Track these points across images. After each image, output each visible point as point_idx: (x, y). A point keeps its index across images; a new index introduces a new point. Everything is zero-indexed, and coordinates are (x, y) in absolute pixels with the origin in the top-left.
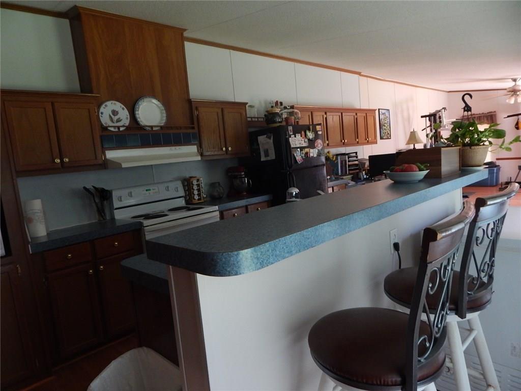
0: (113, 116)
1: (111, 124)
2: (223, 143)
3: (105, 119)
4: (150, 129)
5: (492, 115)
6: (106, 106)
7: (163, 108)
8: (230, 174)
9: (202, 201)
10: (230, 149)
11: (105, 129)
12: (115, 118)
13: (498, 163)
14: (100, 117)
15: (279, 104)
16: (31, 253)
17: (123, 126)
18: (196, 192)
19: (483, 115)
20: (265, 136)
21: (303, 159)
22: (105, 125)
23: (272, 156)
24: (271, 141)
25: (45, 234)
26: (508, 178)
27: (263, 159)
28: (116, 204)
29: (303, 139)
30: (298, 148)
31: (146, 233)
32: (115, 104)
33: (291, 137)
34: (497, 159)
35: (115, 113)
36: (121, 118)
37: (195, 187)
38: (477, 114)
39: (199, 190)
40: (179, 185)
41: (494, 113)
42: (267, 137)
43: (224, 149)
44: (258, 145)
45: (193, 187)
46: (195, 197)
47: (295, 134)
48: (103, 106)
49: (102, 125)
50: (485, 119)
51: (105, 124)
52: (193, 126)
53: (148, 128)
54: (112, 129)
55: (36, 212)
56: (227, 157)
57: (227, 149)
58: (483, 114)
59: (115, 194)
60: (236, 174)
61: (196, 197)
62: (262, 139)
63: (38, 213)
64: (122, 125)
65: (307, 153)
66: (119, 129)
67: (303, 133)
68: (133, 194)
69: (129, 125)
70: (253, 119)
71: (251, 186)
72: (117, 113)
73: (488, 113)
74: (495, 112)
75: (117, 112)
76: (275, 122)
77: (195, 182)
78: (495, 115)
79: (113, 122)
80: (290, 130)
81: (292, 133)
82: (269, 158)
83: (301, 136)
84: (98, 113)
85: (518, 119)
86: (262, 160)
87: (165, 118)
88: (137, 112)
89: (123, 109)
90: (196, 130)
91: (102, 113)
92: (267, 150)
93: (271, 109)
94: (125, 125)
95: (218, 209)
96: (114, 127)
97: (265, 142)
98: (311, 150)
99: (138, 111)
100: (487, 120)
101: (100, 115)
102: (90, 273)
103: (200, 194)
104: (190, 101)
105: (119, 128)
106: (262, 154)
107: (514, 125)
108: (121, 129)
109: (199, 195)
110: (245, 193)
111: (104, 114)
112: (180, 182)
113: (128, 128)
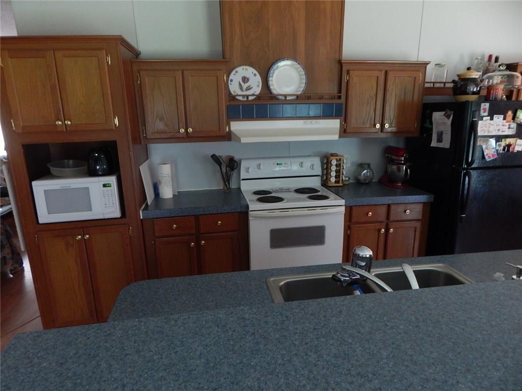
0: (242, 84)
1: (240, 93)
2: (378, 118)
3: (234, 88)
4: (283, 98)
6: (236, 72)
7: (304, 73)
8: (387, 155)
9: (341, 184)
10: (387, 126)
11: (232, 98)
12: (245, 86)
14: (229, 85)
15: (493, 59)
16: (141, 218)
17: (253, 95)
18: (333, 174)
20: (444, 113)
21: (498, 154)
22: (233, 94)
23: (446, 144)
24: (449, 122)
25: (172, 196)
27: (434, 144)
28: (243, 175)
29: (507, 124)
30: (492, 137)
31: (250, 218)
32: (246, 69)
33: (482, 120)
35: (245, 80)
36: (251, 86)
37: (334, 168)
39: (338, 172)
40: (317, 162)
42: (445, 115)
43: (378, 126)
44: (431, 123)
45: (331, 167)
46: (331, 180)
47: (491, 115)
48: (234, 72)
49: (230, 93)
51: (234, 92)
52: (340, 95)
53: (281, 97)
54: (240, 98)
55: (164, 177)
56: (383, 135)
57: (382, 125)
59: (244, 165)
60: (394, 157)
61: (333, 180)
62: (437, 116)
63: (166, 177)
64: (251, 94)
65: (509, 146)
66: (248, 98)
67: (510, 113)
68: (261, 167)
69: (260, 94)
70: (437, 85)
71: (408, 176)
72: (248, 80)
75: (248, 78)
76: (465, 93)
77: (334, 162)
79: (243, 91)
80: (485, 109)
81: (486, 114)
82: (441, 145)
83: (504, 119)
84: (227, 80)
86: (431, 145)
87: (304, 85)
88: (270, 79)
89: (255, 75)
90: (343, 100)
91: (231, 81)
92: (442, 132)
93: (466, 71)
94: (256, 94)
95: (344, 204)
96: (243, 96)
97: (441, 121)
98: (519, 140)
99: (272, 77)
101: (229, 82)
102: (192, 246)
103: (339, 175)
104: (340, 63)
105: (247, 96)
106: (435, 137)
108: (251, 98)
109: (337, 177)
110: (400, 184)
111: (233, 81)
112: (319, 158)
113: (259, 97)
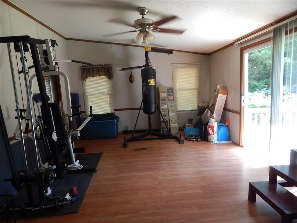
5: (108, 67)
13: (117, 113)
19: (101, 67)
26: (125, 127)
34: (115, 110)
38: (95, 66)
41: (111, 66)
50: (103, 71)
58: (101, 65)
73: (105, 65)
74: (111, 64)
78: (111, 68)
85: (131, 73)
100: (105, 71)
107: (129, 78)
